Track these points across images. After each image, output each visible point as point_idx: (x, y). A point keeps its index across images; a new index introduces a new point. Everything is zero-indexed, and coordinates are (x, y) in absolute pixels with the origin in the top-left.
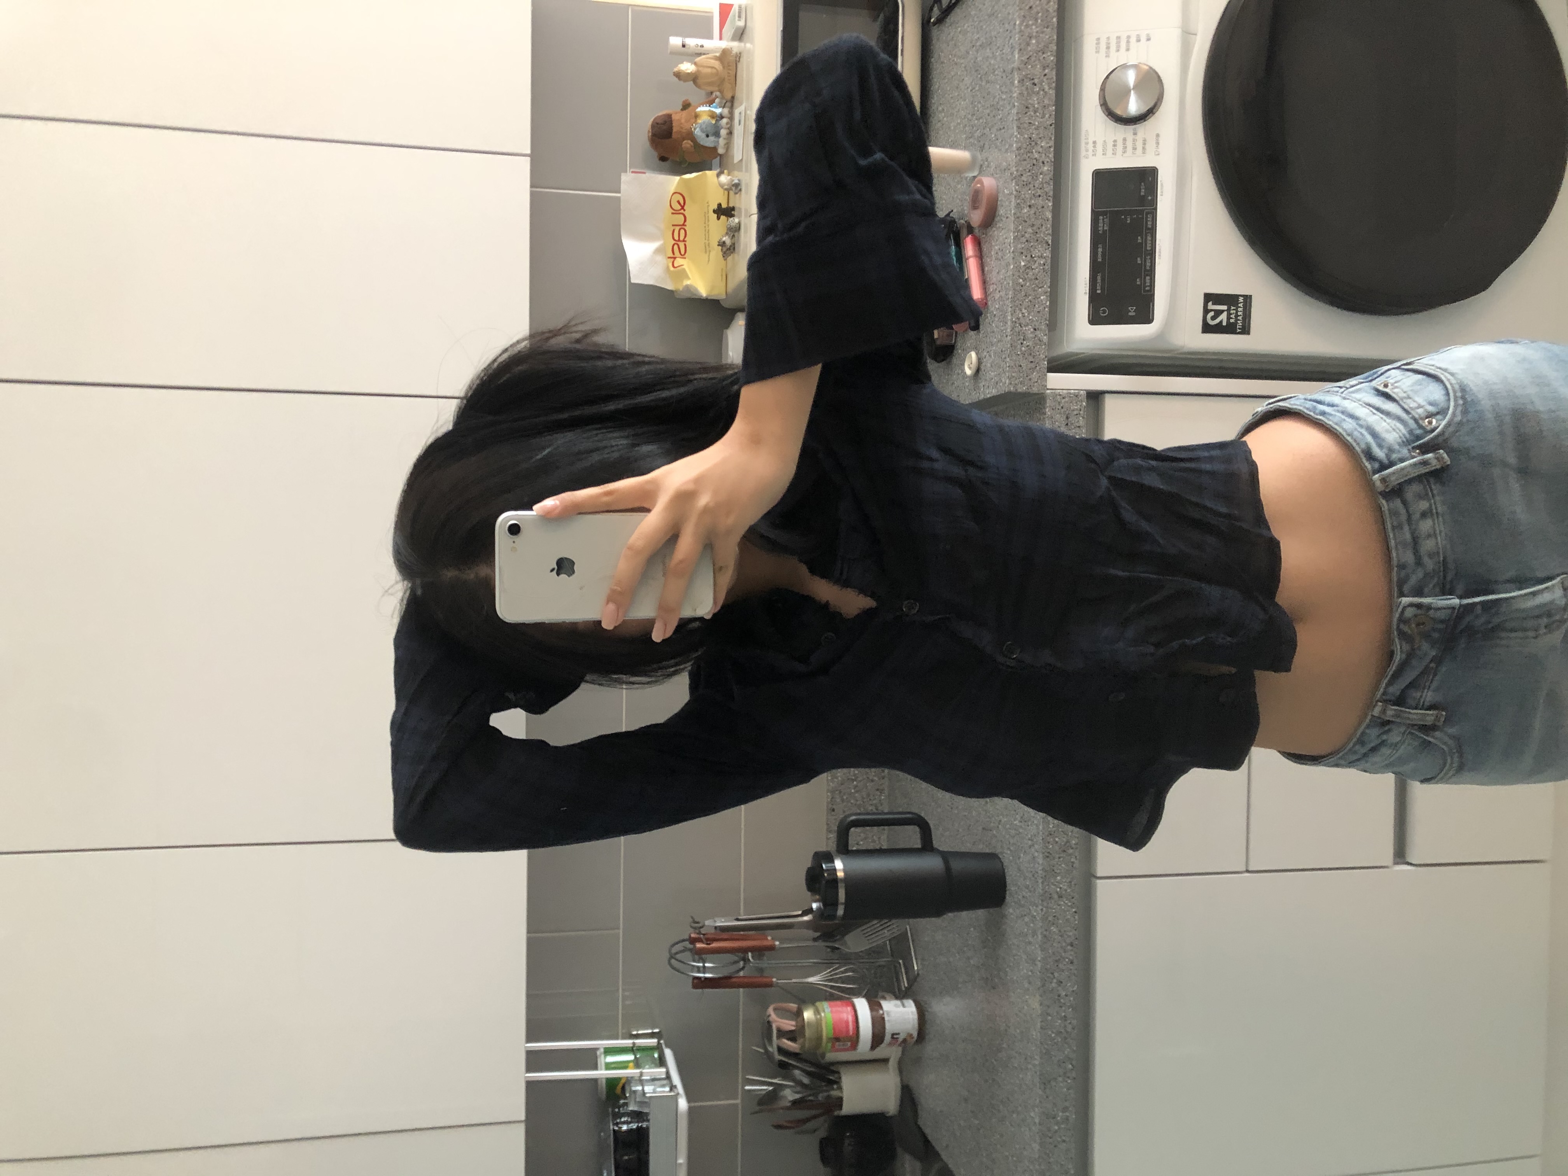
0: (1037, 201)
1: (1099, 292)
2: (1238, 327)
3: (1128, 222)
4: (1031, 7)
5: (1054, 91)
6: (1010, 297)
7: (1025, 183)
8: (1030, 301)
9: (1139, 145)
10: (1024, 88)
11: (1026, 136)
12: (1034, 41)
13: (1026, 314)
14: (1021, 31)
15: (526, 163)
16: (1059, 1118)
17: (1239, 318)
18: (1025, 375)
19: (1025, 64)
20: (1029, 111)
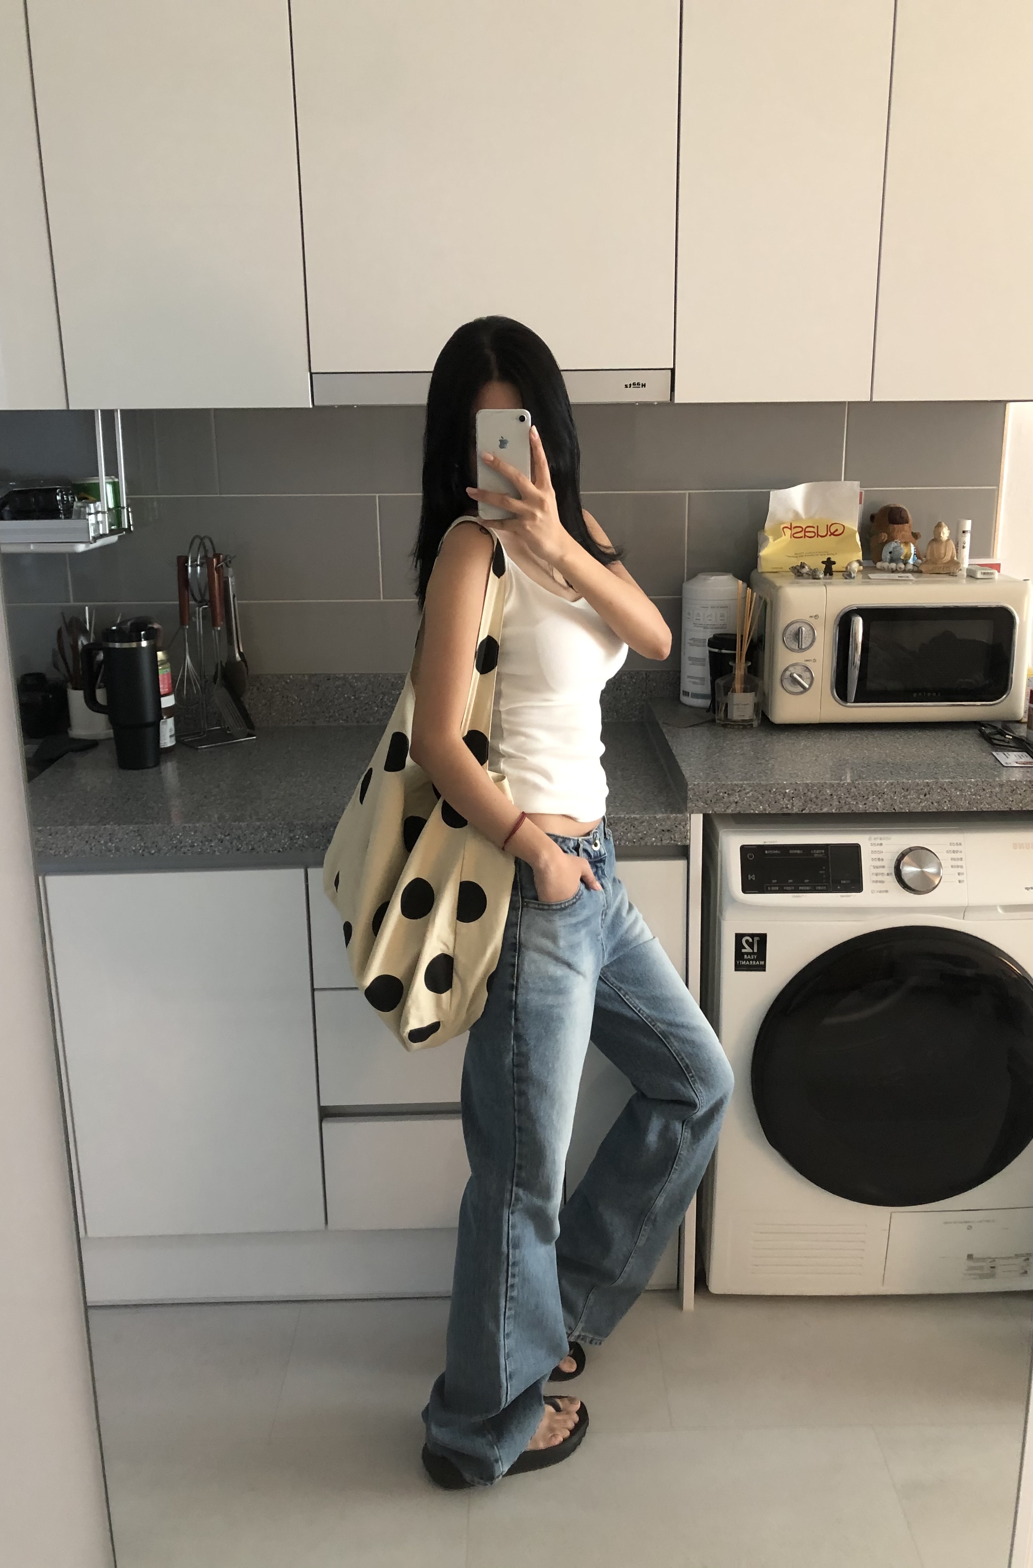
0: (836, 800)
1: (766, 852)
2: (742, 961)
4: (984, 790)
5: (920, 811)
6: (763, 782)
7: (849, 790)
8: (758, 799)
9: (880, 878)
10: (922, 787)
11: (885, 790)
12: (958, 793)
13: (748, 795)
14: (966, 783)
15: (866, 397)
17: (748, 963)
18: (701, 796)
19: (940, 787)
20: (905, 791)
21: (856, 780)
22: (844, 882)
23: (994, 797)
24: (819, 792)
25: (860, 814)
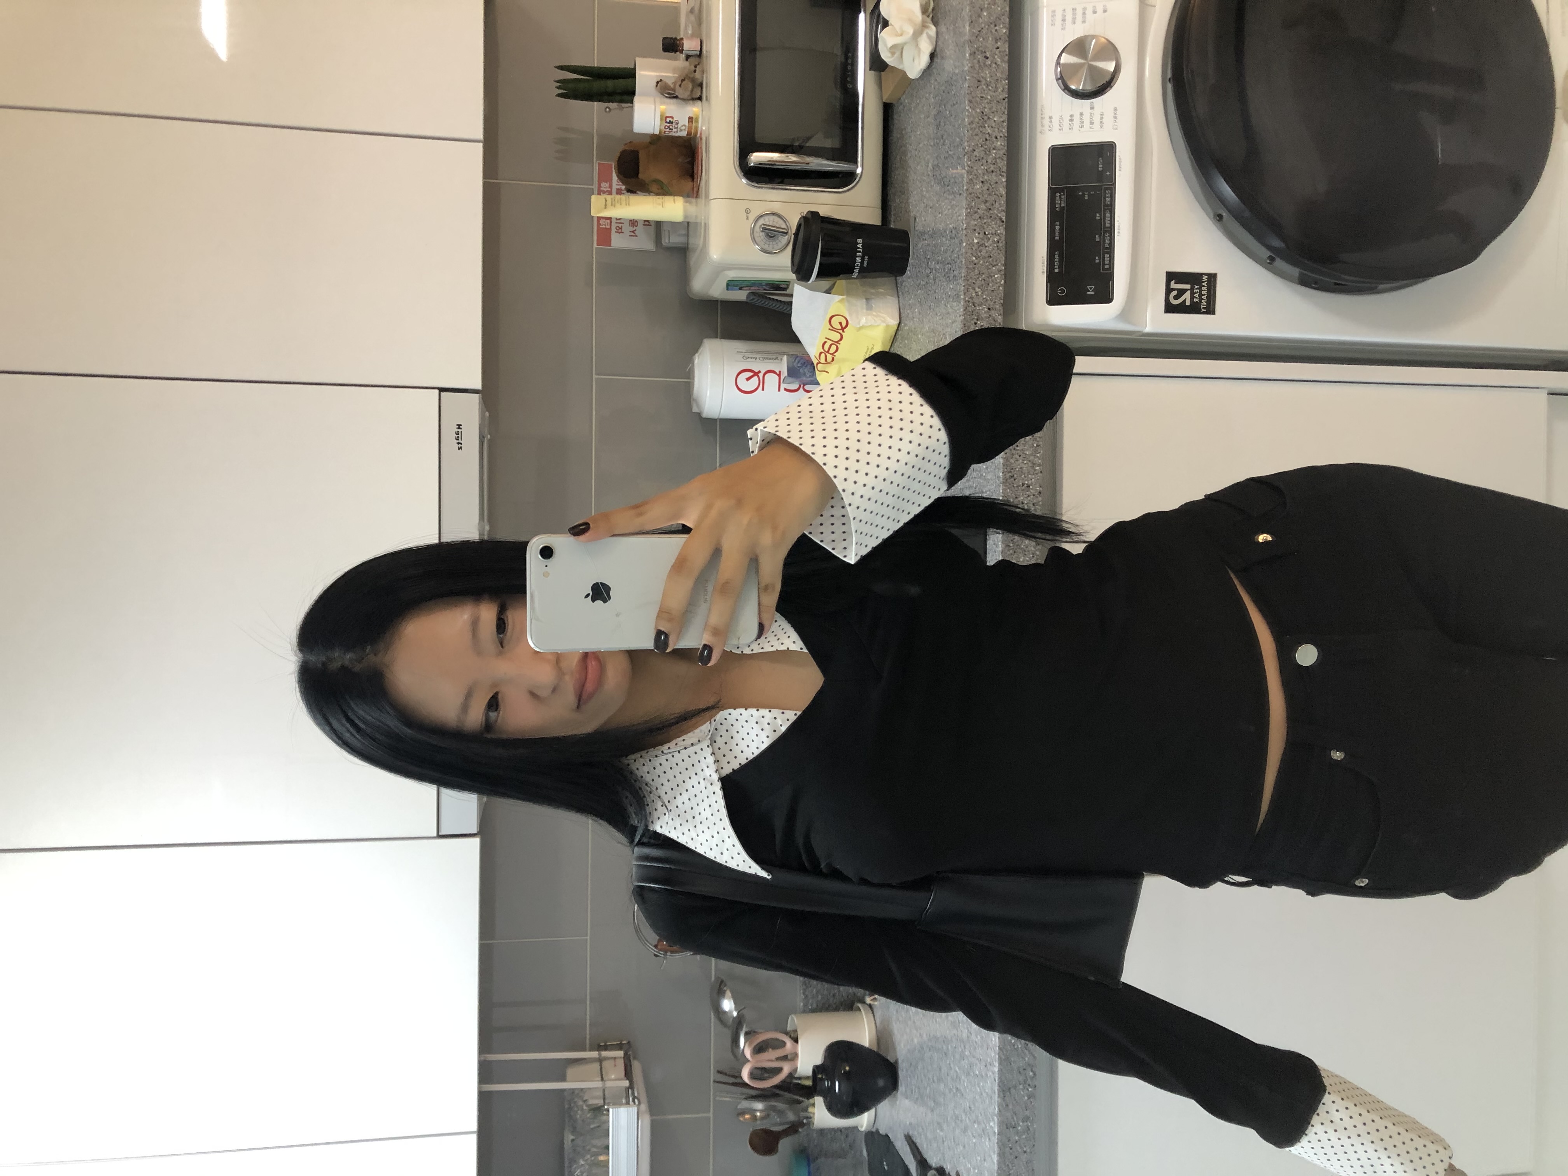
0: (990, 176)
1: (1056, 271)
2: (1202, 306)
3: (1086, 198)
5: (1007, 65)
6: (963, 275)
7: (977, 159)
8: (985, 280)
9: (1097, 119)
10: (976, 61)
11: (978, 110)
12: (985, 14)
13: (980, 293)
15: (479, 148)
16: (1019, 1128)
17: (1203, 297)
19: (977, 37)
20: (981, 85)
21: (964, 149)
22: (1101, 167)
25: (1008, 144)
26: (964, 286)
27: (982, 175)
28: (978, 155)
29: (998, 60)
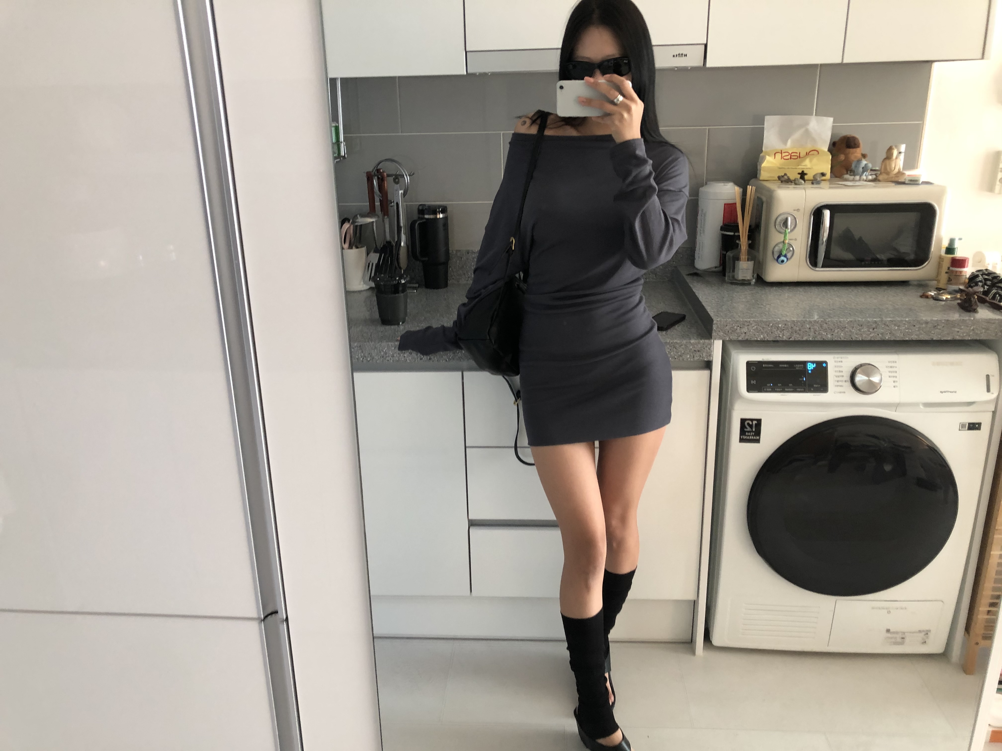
0: (813, 332)
1: (764, 366)
2: (743, 436)
3: (800, 379)
4: (914, 326)
5: (869, 340)
6: (763, 320)
7: (822, 326)
8: (760, 330)
9: (840, 383)
10: (872, 324)
11: (847, 325)
12: (896, 328)
13: (753, 328)
14: (902, 321)
15: (838, 61)
17: (748, 437)
18: (722, 329)
19: (884, 324)
20: (860, 326)
21: (827, 319)
22: (816, 386)
23: (921, 331)
24: (802, 327)
25: (829, 341)
26: (757, 320)
27: (813, 328)
28: (824, 326)
29: (872, 335)
